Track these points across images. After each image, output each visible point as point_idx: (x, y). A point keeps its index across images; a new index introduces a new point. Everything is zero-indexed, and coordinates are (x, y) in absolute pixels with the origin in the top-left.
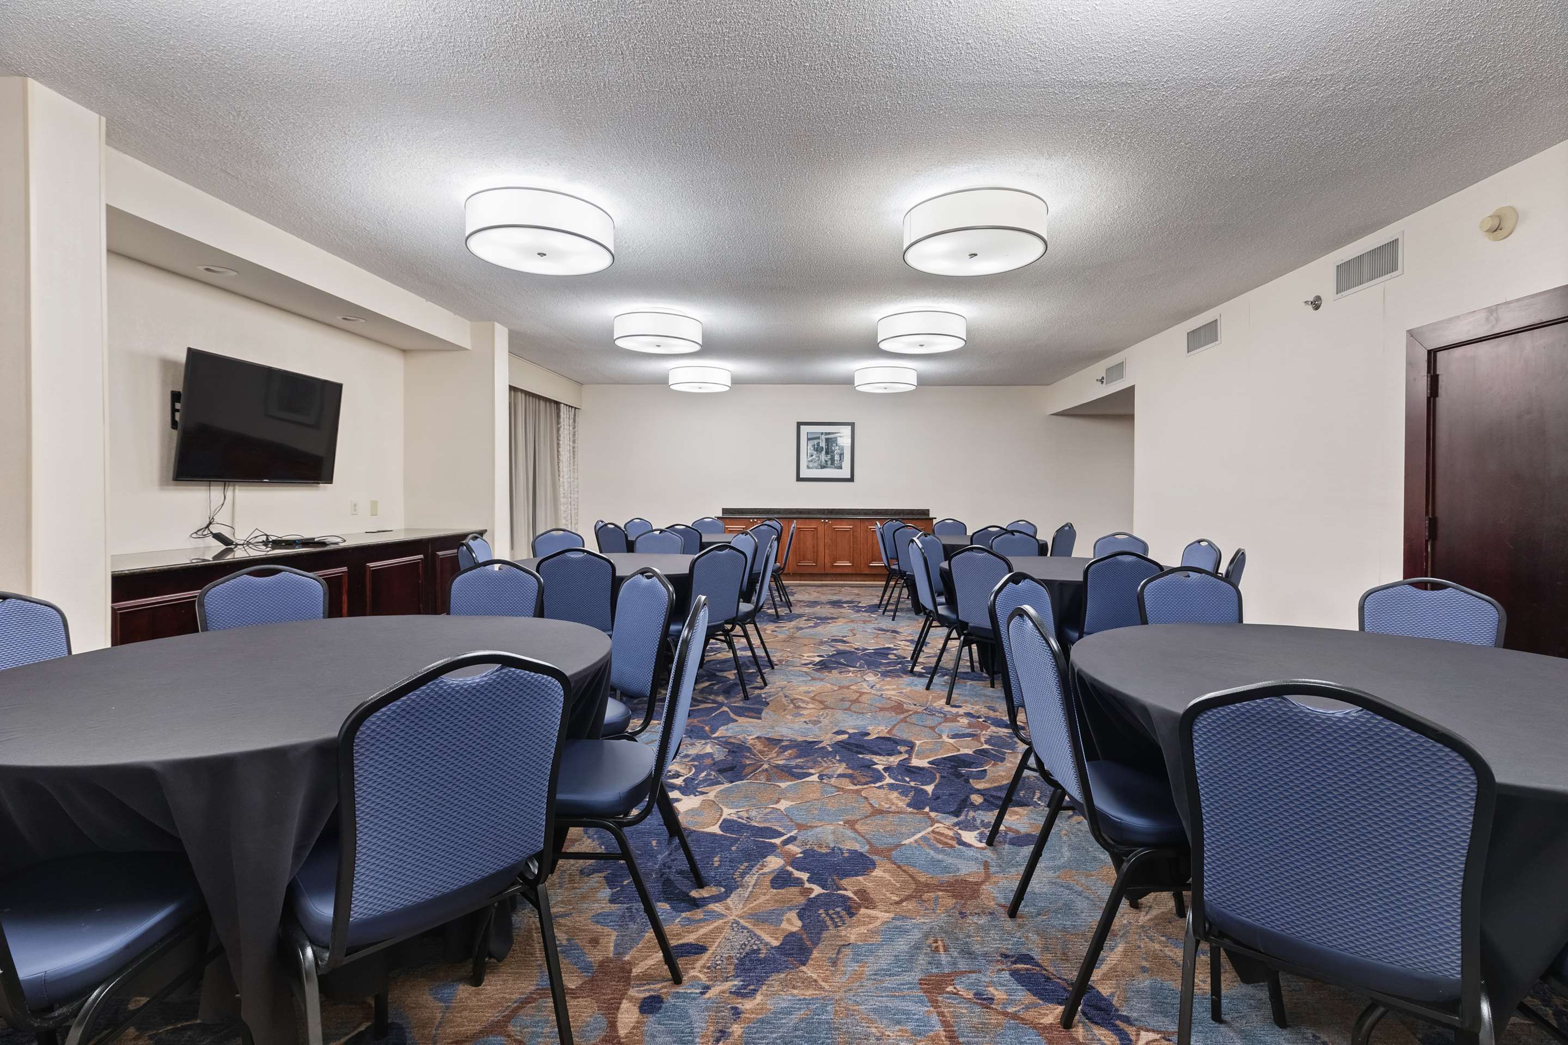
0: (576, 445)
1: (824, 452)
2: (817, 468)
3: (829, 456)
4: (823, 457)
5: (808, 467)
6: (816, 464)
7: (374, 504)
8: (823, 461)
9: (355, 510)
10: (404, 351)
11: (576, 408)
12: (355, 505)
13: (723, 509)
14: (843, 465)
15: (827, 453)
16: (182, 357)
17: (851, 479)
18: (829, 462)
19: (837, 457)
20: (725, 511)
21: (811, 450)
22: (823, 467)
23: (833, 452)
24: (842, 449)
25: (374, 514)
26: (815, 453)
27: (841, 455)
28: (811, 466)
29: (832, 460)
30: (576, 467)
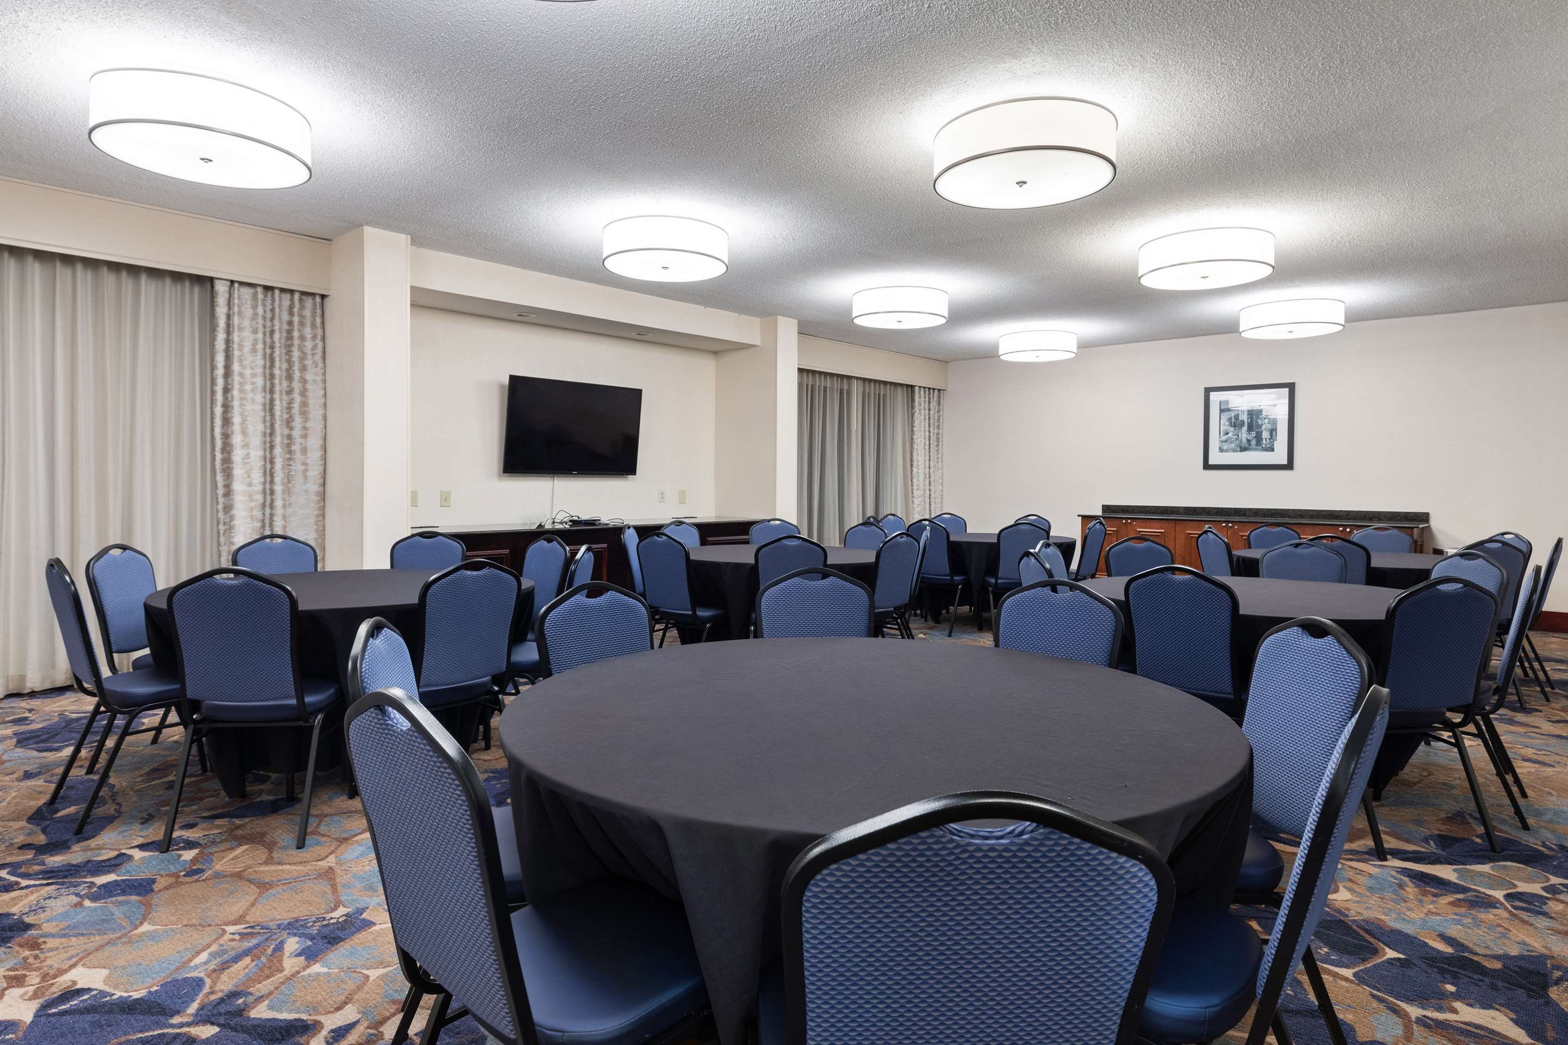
0: (940, 431)
1: (1245, 428)
2: (1234, 451)
3: (1253, 434)
4: (1244, 434)
5: (1221, 450)
6: (1233, 446)
7: (682, 494)
8: (1244, 440)
9: (662, 498)
10: (715, 353)
11: (939, 390)
12: (662, 494)
13: (1103, 506)
14: (1276, 445)
15: (1250, 429)
16: (506, 381)
17: (1289, 466)
18: (1254, 442)
19: (1265, 435)
20: (1106, 508)
21: (1225, 426)
22: (1243, 449)
23: (1260, 426)
24: (1274, 422)
25: (682, 502)
26: (1232, 429)
27: (1273, 432)
28: (1225, 448)
29: (1259, 438)
30: (940, 455)
